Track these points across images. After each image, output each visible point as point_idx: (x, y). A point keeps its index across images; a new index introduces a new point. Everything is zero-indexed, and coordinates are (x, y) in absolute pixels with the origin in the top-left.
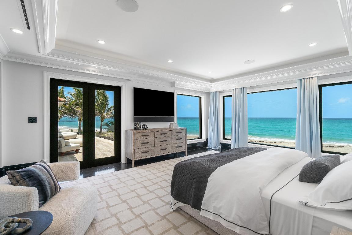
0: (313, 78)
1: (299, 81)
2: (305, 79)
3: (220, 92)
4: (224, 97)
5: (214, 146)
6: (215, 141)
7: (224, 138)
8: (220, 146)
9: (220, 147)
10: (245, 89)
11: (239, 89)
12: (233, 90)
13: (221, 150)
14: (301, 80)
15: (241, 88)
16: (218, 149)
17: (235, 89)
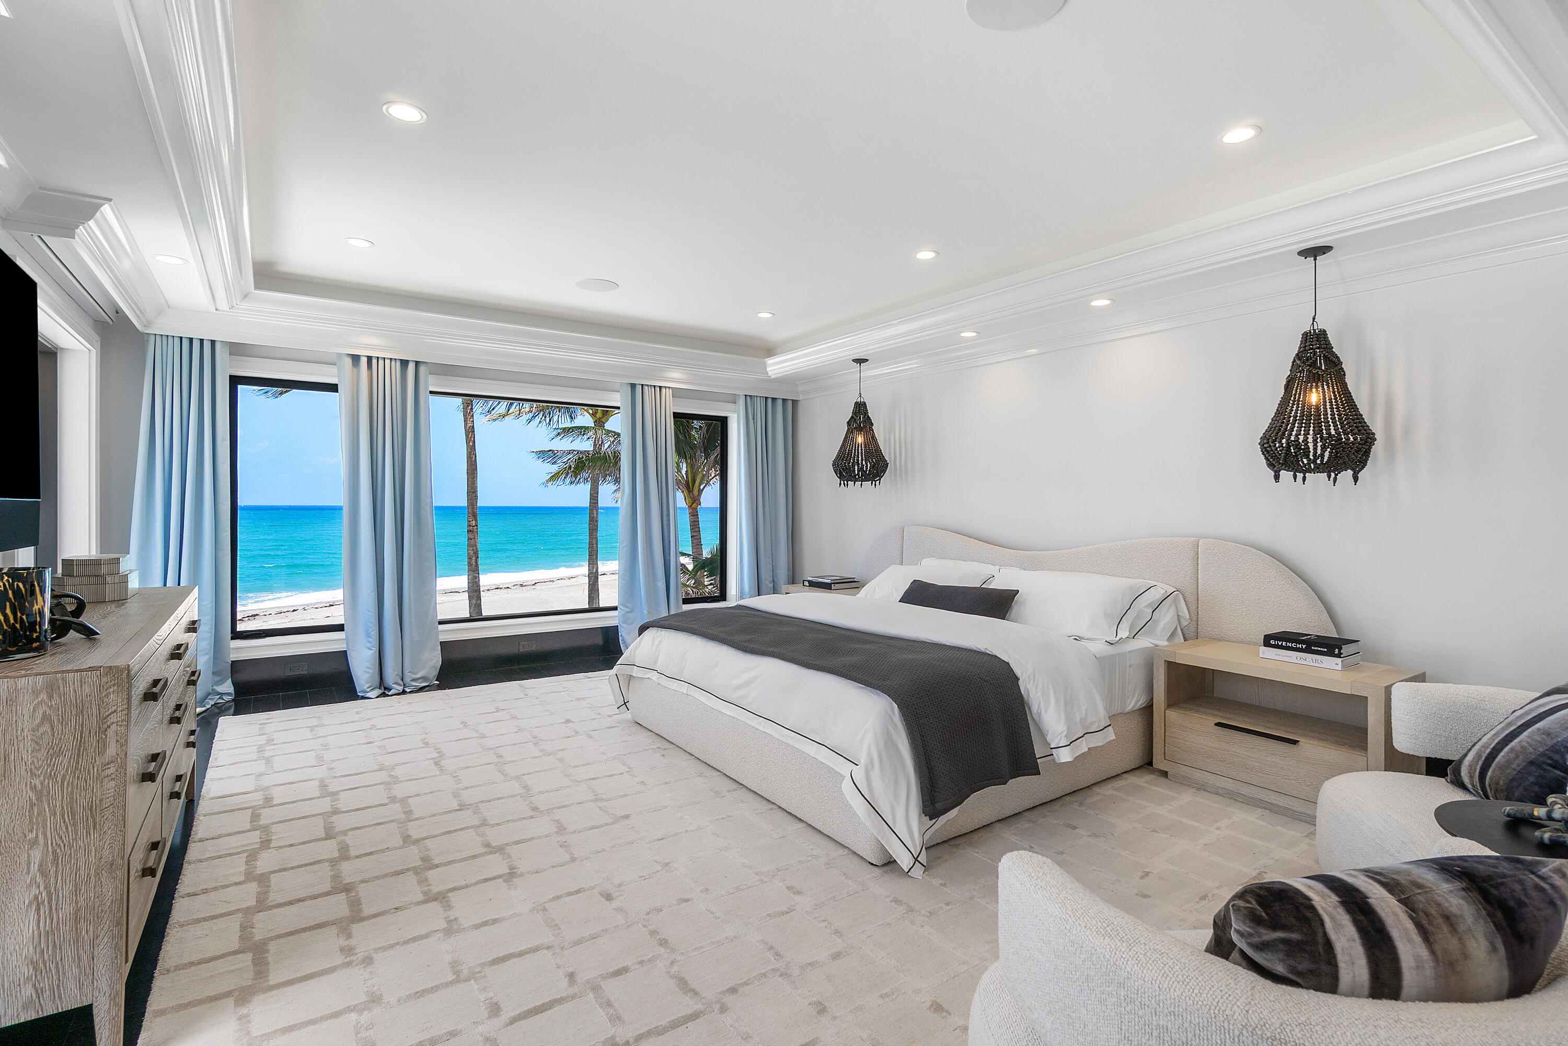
0: (663, 390)
1: (629, 389)
2: (646, 388)
4: (234, 382)
7: (234, 633)
8: (222, 682)
10: (422, 369)
11: (389, 361)
12: (349, 361)
13: (233, 703)
14: (633, 386)
15: (404, 363)
16: (216, 707)
17: (364, 361)
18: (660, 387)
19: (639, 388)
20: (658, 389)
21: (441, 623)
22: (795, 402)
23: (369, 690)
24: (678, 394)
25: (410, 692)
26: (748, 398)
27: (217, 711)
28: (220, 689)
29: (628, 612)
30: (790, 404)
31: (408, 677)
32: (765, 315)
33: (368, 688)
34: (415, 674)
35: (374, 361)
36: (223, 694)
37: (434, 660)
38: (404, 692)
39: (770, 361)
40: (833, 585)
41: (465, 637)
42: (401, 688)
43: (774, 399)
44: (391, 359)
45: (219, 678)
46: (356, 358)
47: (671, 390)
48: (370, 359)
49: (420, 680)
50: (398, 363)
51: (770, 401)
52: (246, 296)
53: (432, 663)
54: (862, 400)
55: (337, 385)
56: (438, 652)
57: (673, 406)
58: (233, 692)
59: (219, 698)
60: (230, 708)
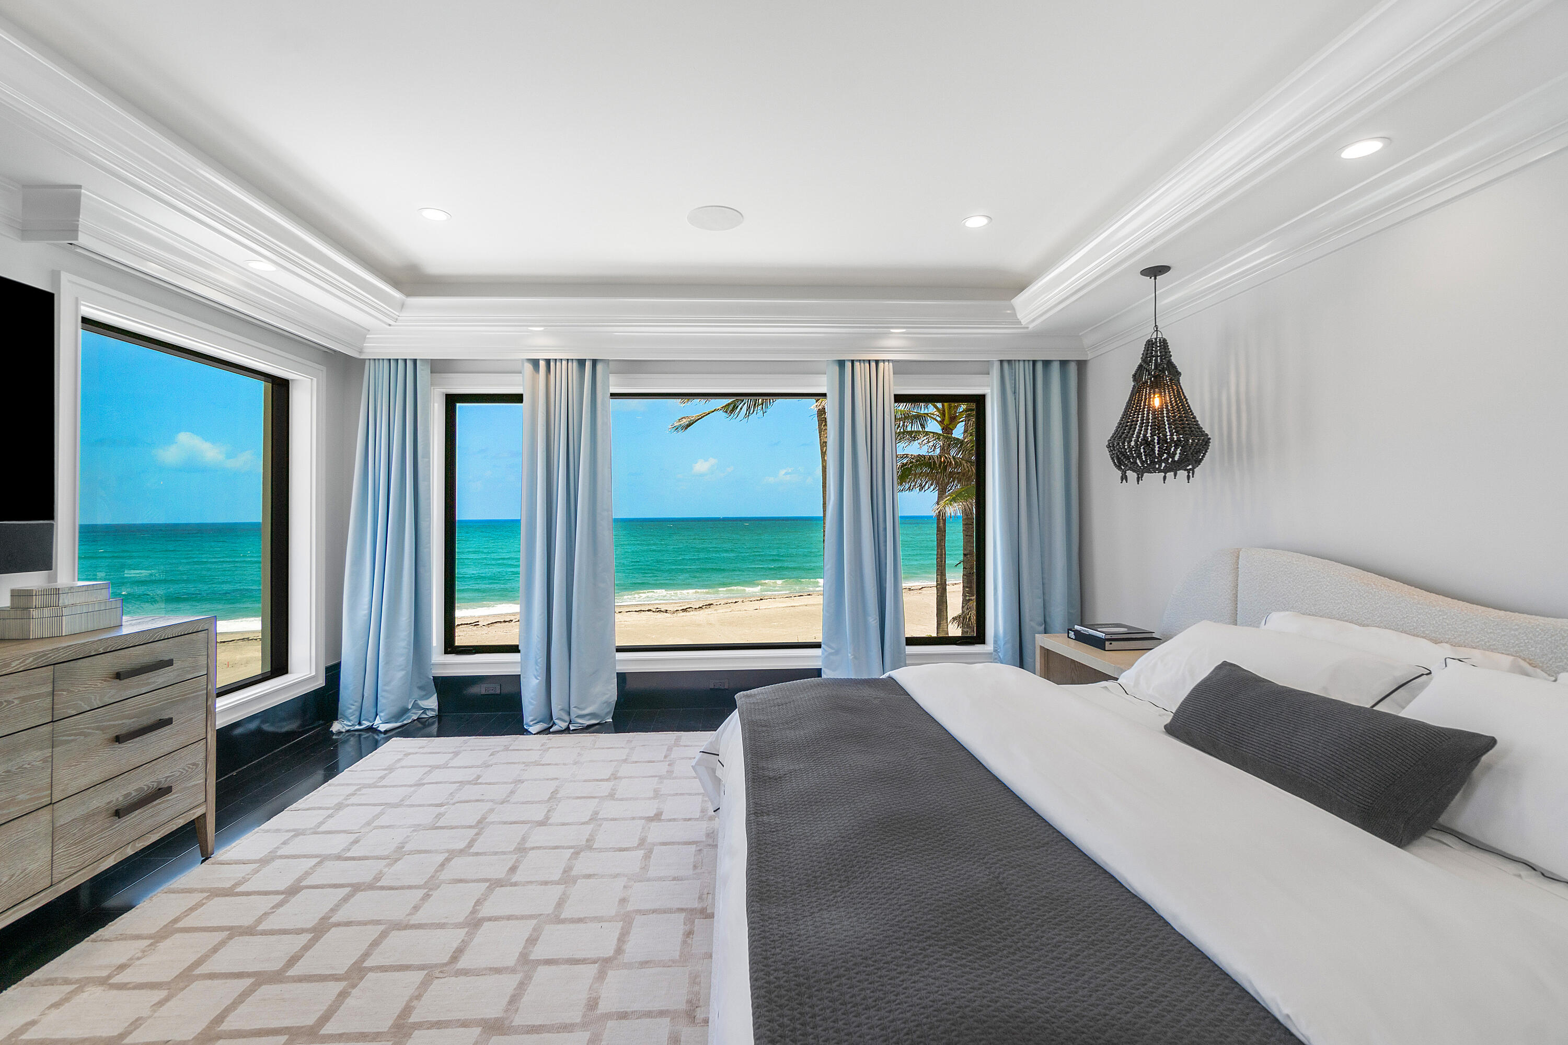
0: (881, 365)
1: (836, 368)
2: (857, 364)
3: (439, 367)
4: (452, 400)
5: (394, 709)
6: (401, 674)
7: (450, 647)
8: (426, 697)
9: (432, 703)
10: (599, 367)
11: (566, 362)
12: (528, 367)
13: (436, 720)
14: (841, 363)
15: (582, 362)
16: (419, 722)
17: (542, 364)
18: (877, 362)
19: (848, 365)
20: (873, 364)
21: (620, 650)
22: (1082, 365)
23: (531, 723)
24: (901, 368)
25: (573, 730)
26: (1006, 365)
27: (420, 725)
28: (425, 704)
29: (831, 654)
30: (1073, 369)
31: (574, 712)
32: (976, 222)
33: (532, 721)
34: (583, 709)
35: (552, 364)
36: (428, 709)
37: (608, 693)
38: (567, 730)
39: (1019, 301)
40: (1107, 643)
41: (649, 669)
42: (564, 725)
43: (1047, 363)
44: (568, 360)
45: (423, 693)
46: (535, 363)
47: (891, 364)
48: (548, 362)
49: (588, 717)
50: (575, 364)
51: (1039, 366)
52: (403, 306)
53: (605, 698)
54: (1159, 336)
55: (522, 395)
56: (613, 686)
57: (894, 385)
58: (437, 708)
59: (423, 713)
60: (433, 723)
